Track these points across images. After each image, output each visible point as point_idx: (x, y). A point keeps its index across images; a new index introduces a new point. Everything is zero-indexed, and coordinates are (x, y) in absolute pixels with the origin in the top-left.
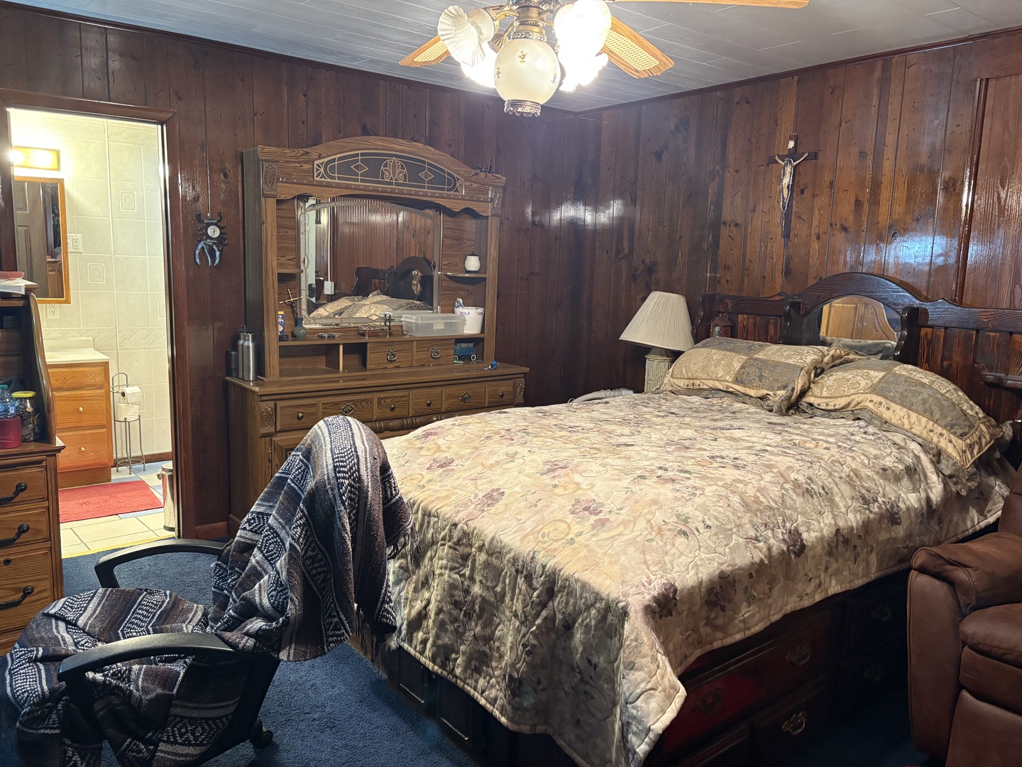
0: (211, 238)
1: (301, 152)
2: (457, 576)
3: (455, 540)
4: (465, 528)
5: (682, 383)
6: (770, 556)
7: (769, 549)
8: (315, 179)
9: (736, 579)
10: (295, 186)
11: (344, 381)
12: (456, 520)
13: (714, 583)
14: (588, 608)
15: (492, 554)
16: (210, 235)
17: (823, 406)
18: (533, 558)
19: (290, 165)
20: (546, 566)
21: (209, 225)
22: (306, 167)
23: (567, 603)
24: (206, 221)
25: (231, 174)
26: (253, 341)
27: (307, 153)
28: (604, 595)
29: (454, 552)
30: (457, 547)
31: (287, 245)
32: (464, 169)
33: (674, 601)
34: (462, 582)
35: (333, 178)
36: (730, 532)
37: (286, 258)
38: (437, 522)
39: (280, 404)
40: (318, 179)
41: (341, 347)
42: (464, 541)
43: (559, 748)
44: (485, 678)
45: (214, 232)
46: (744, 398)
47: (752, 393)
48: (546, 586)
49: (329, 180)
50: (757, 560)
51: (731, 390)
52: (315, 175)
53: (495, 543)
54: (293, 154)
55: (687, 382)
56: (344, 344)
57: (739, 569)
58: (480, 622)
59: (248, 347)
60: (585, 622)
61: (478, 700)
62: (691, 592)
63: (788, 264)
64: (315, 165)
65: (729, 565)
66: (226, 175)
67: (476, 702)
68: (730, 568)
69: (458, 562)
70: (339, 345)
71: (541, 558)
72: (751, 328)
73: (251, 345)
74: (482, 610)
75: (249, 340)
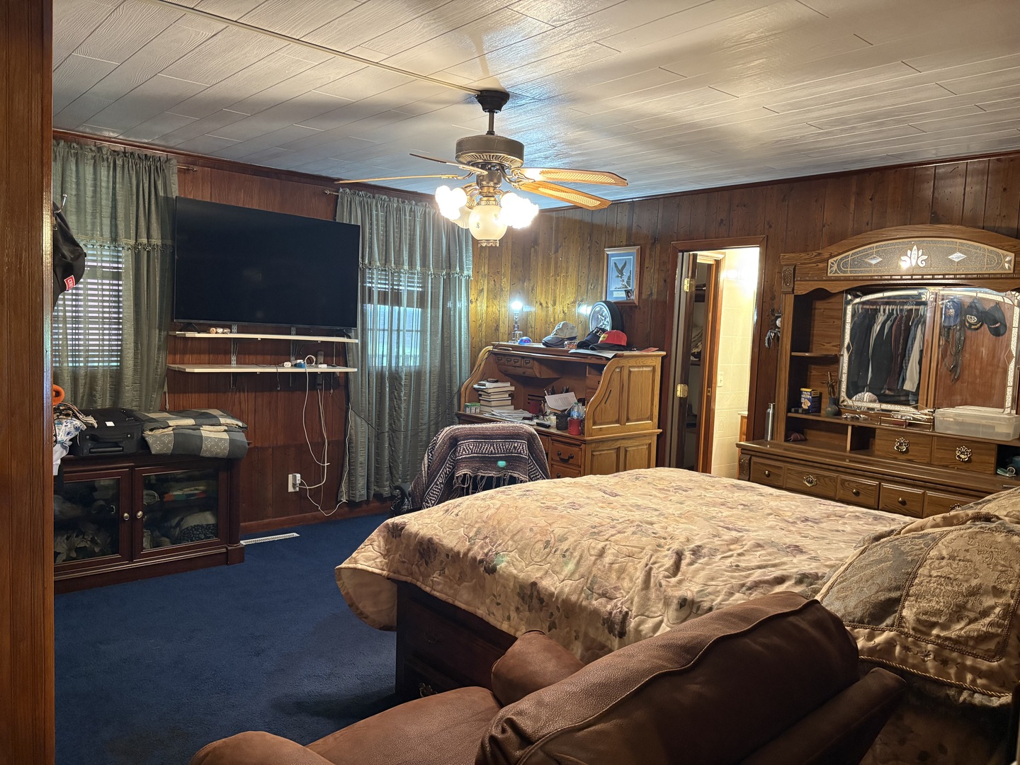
0: (778, 328)
1: (815, 254)
6: (466, 554)
7: (469, 550)
8: (829, 275)
9: (438, 550)
10: (808, 282)
11: (850, 461)
13: (424, 541)
16: (777, 325)
19: (807, 266)
21: (777, 317)
22: (821, 265)
24: (776, 314)
27: (819, 254)
31: (833, 333)
32: (1010, 243)
33: (399, 532)
35: (845, 272)
36: (462, 525)
37: (831, 344)
39: (754, 459)
40: (831, 275)
41: (850, 428)
49: (842, 275)
50: (456, 549)
52: (829, 271)
54: (807, 257)
56: (853, 426)
57: (442, 545)
62: (410, 535)
64: (829, 263)
65: (439, 539)
68: (437, 540)
70: (848, 425)
73: (771, 412)
75: (770, 408)
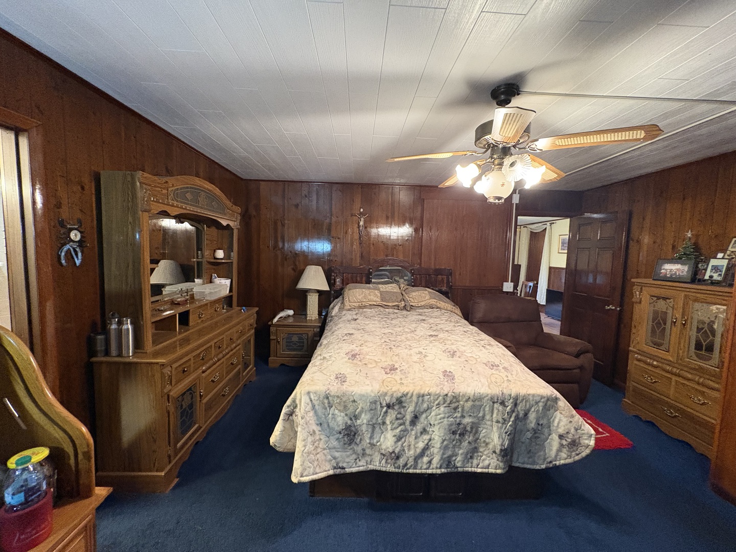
0: (73, 241)
1: (164, 181)
2: (452, 419)
3: (448, 402)
4: (453, 394)
5: (356, 305)
8: (169, 201)
10: (157, 204)
12: (446, 392)
14: (537, 403)
15: (475, 401)
16: (73, 239)
17: (417, 306)
18: (502, 393)
19: (156, 189)
20: (511, 395)
21: (71, 230)
22: (164, 191)
23: (526, 405)
24: (68, 226)
25: (86, 187)
26: (131, 323)
27: (167, 182)
28: (545, 395)
29: (449, 408)
30: (450, 405)
32: (228, 202)
34: (455, 421)
35: (177, 201)
38: (430, 398)
42: (454, 401)
43: (518, 467)
44: (477, 459)
45: (75, 236)
46: (387, 307)
47: (390, 304)
48: (514, 403)
51: (380, 304)
53: (476, 395)
54: (159, 181)
55: (358, 304)
56: (178, 314)
58: (471, 434)
59: (128, 329)
60: (536, 410)
61: (476, 471)
63: (362, 254)
64: (169, 191)
66: (83, 188)
67: (475, 473)
69: (451, 412)
71: (506, 392)
72: (350, 278)
73: (130, 327)
74: (472, 428)
75: (127, 324)
